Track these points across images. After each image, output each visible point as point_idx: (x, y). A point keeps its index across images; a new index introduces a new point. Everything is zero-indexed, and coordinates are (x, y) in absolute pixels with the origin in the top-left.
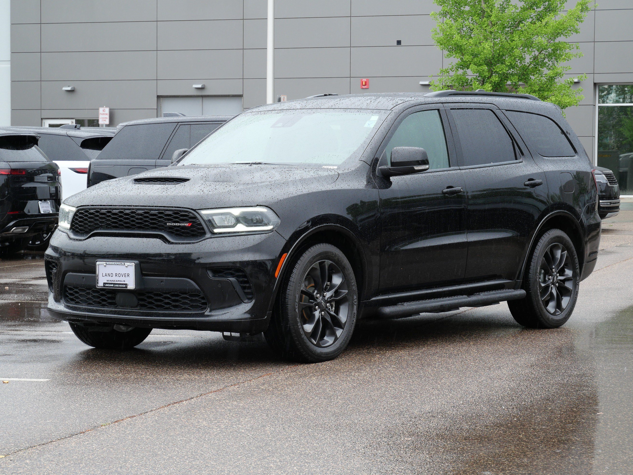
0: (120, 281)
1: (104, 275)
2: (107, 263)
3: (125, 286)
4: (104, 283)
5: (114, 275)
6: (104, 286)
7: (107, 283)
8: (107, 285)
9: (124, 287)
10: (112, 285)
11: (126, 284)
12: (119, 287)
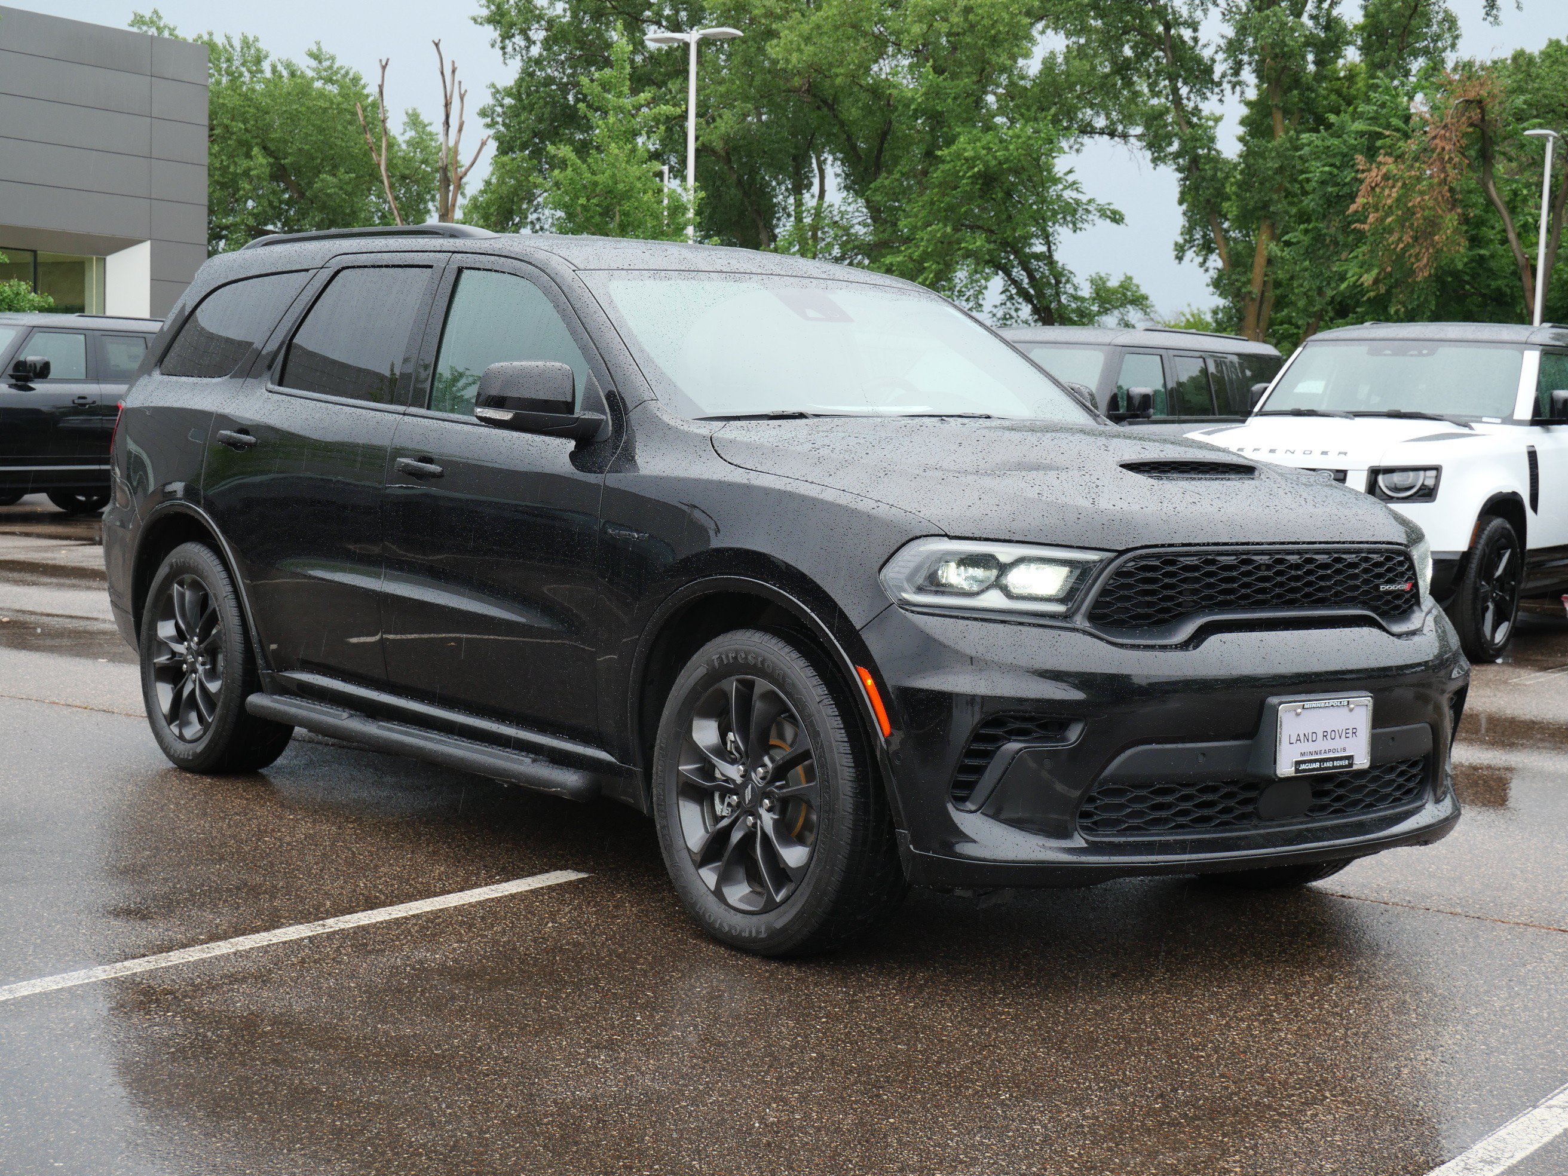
0: (1334, 751)
1: (1293, 740)
2: (1307, 705)
3: (1347, 762)
4: (1298, 763)
5: (1320, 735)
6: (1297, 771)
7: (1304, 762)
8: (1303, 767)
9: (1345, 767)
10: (1317, 765)
11: (1350, 758)
12: (1334, 767)
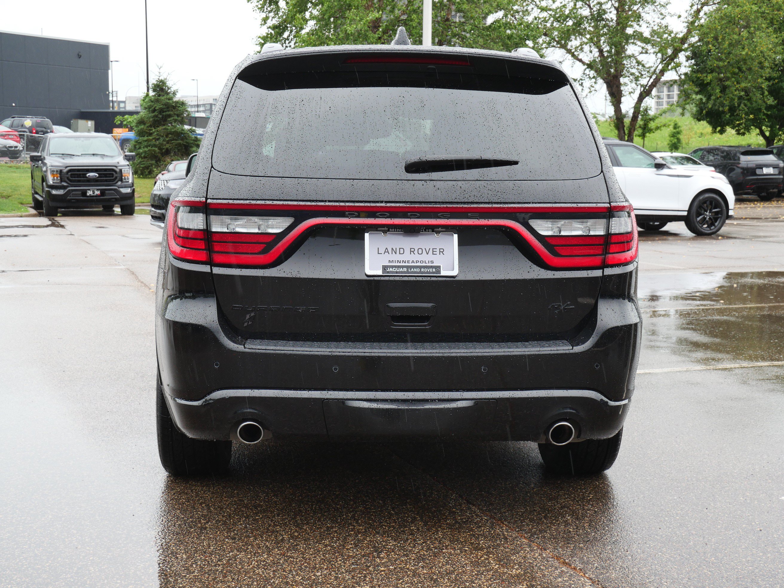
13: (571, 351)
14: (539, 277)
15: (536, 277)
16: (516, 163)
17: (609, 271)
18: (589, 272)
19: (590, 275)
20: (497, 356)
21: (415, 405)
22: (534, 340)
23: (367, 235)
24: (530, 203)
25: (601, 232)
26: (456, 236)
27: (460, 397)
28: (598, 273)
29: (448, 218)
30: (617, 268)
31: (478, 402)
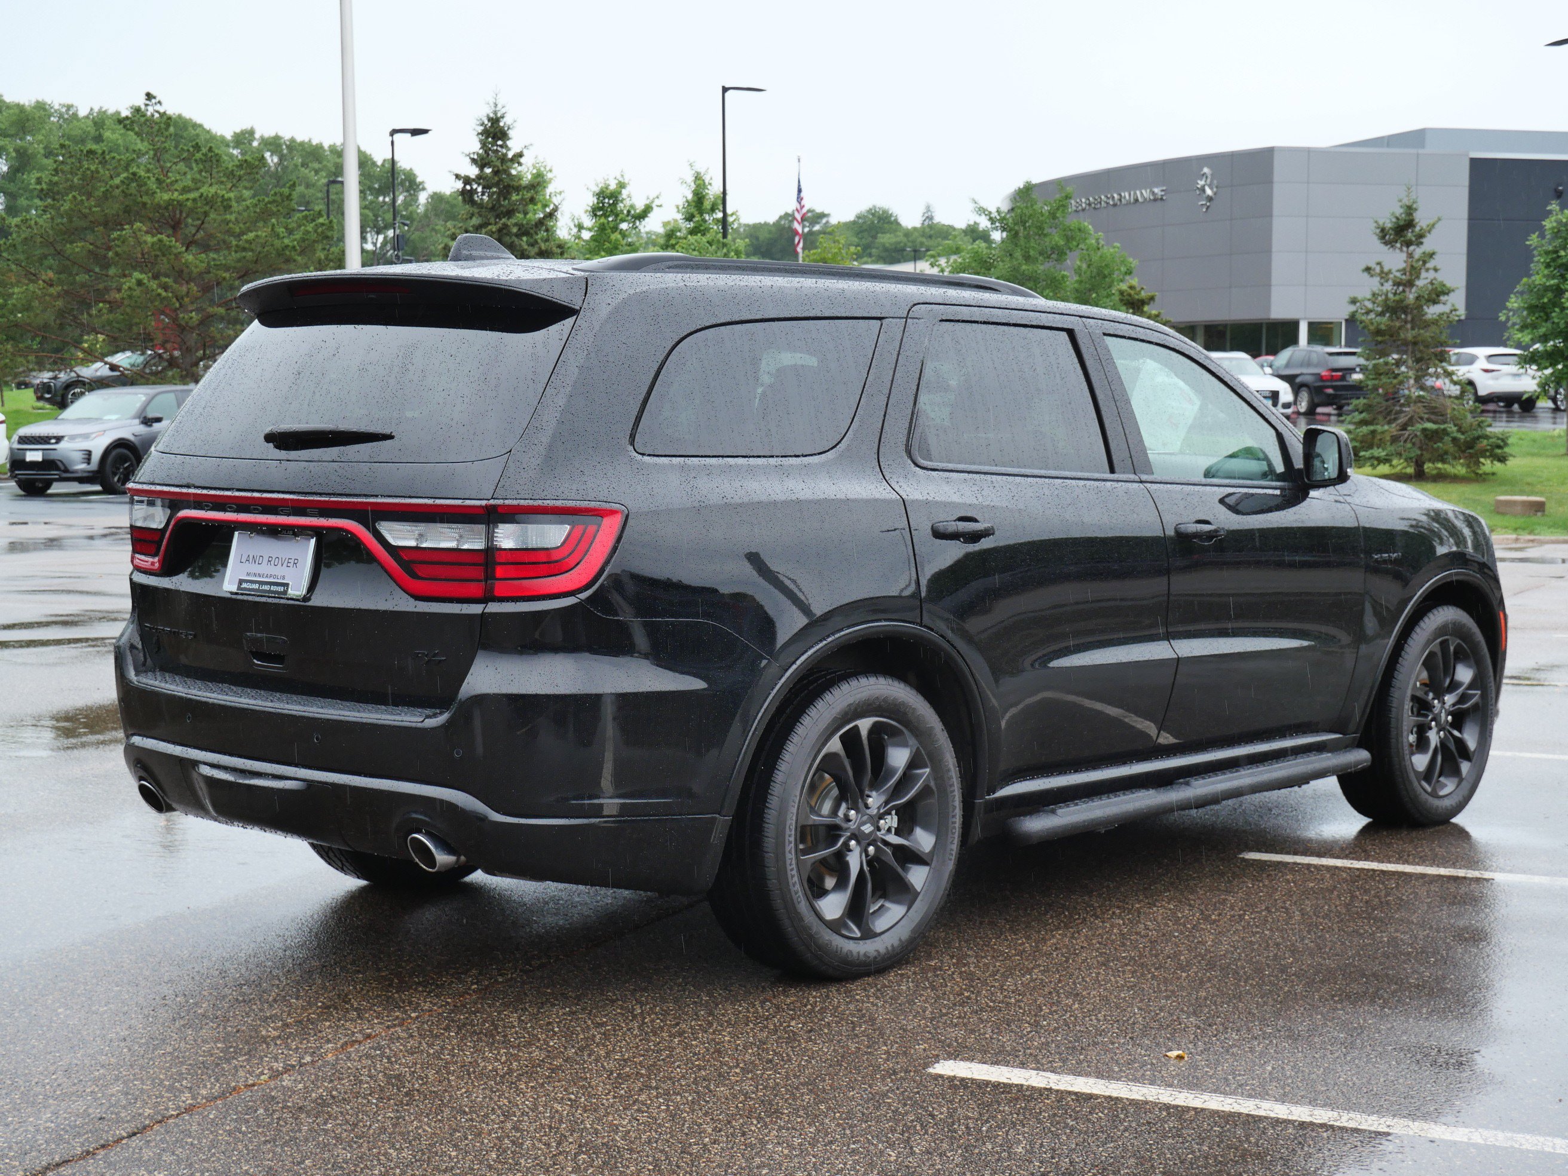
13: (420, 725)
14: (396, 609)
15: (391, 609)
16: (390, 437)
17: (494, 608)
18: (465, 606)
19: (464, 612)
20: (328, 720)
21: (246, 778)
22: (403, 705)
23: (236, 533)
24: (377, 496)
25: (479, 545)
26: (313, 541)
27: (292, 775)
28: (476, 609)
29: (289, 515)
30: (509, 604)
31: (310, 784)
